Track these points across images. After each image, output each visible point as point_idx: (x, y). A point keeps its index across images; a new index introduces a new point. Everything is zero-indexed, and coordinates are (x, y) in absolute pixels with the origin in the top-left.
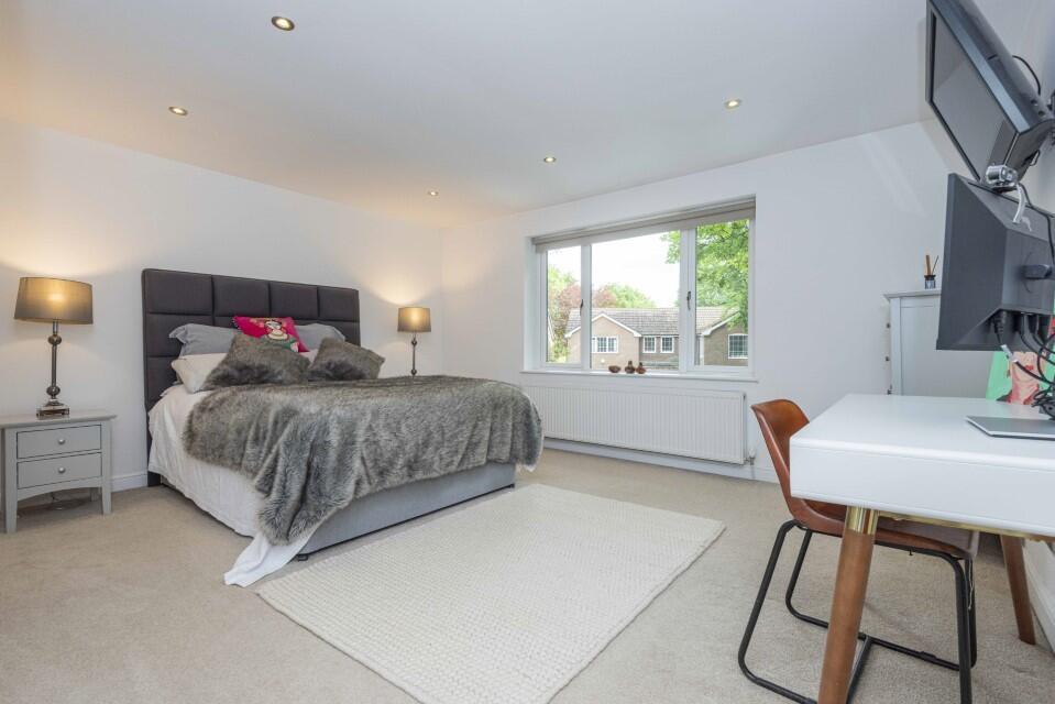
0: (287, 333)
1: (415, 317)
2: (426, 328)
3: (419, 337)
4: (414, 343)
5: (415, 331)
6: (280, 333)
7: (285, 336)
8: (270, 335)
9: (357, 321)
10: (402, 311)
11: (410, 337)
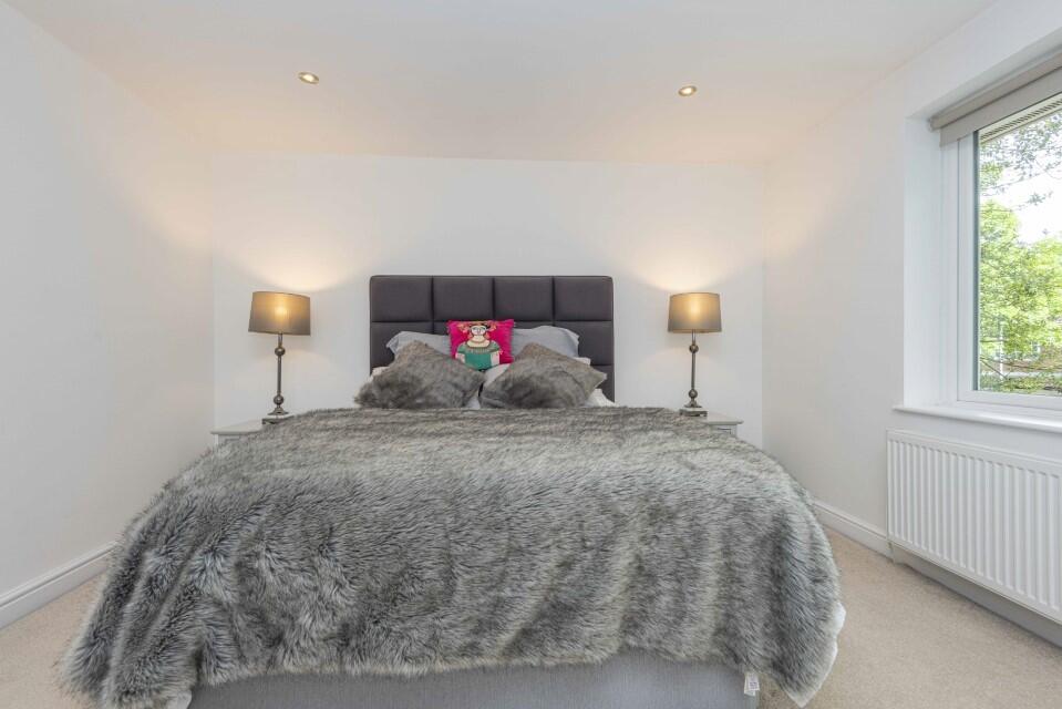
0: (490, 339)
1: (695, 310)
2: (713, 325)
3: (701, 339)
4: (694, 350)
5: (693, 331)
6: (482, 338)
7: (487, 343)
8: (469, 343)
9: (611, 320)
10: (676, 300)
11: (687, 339)
